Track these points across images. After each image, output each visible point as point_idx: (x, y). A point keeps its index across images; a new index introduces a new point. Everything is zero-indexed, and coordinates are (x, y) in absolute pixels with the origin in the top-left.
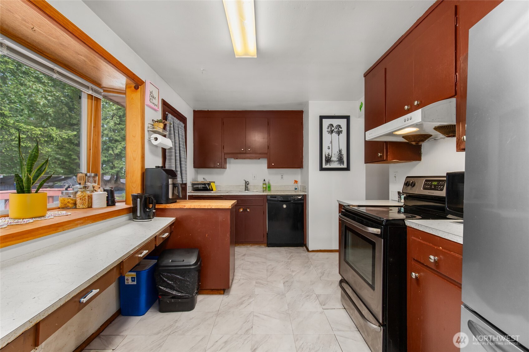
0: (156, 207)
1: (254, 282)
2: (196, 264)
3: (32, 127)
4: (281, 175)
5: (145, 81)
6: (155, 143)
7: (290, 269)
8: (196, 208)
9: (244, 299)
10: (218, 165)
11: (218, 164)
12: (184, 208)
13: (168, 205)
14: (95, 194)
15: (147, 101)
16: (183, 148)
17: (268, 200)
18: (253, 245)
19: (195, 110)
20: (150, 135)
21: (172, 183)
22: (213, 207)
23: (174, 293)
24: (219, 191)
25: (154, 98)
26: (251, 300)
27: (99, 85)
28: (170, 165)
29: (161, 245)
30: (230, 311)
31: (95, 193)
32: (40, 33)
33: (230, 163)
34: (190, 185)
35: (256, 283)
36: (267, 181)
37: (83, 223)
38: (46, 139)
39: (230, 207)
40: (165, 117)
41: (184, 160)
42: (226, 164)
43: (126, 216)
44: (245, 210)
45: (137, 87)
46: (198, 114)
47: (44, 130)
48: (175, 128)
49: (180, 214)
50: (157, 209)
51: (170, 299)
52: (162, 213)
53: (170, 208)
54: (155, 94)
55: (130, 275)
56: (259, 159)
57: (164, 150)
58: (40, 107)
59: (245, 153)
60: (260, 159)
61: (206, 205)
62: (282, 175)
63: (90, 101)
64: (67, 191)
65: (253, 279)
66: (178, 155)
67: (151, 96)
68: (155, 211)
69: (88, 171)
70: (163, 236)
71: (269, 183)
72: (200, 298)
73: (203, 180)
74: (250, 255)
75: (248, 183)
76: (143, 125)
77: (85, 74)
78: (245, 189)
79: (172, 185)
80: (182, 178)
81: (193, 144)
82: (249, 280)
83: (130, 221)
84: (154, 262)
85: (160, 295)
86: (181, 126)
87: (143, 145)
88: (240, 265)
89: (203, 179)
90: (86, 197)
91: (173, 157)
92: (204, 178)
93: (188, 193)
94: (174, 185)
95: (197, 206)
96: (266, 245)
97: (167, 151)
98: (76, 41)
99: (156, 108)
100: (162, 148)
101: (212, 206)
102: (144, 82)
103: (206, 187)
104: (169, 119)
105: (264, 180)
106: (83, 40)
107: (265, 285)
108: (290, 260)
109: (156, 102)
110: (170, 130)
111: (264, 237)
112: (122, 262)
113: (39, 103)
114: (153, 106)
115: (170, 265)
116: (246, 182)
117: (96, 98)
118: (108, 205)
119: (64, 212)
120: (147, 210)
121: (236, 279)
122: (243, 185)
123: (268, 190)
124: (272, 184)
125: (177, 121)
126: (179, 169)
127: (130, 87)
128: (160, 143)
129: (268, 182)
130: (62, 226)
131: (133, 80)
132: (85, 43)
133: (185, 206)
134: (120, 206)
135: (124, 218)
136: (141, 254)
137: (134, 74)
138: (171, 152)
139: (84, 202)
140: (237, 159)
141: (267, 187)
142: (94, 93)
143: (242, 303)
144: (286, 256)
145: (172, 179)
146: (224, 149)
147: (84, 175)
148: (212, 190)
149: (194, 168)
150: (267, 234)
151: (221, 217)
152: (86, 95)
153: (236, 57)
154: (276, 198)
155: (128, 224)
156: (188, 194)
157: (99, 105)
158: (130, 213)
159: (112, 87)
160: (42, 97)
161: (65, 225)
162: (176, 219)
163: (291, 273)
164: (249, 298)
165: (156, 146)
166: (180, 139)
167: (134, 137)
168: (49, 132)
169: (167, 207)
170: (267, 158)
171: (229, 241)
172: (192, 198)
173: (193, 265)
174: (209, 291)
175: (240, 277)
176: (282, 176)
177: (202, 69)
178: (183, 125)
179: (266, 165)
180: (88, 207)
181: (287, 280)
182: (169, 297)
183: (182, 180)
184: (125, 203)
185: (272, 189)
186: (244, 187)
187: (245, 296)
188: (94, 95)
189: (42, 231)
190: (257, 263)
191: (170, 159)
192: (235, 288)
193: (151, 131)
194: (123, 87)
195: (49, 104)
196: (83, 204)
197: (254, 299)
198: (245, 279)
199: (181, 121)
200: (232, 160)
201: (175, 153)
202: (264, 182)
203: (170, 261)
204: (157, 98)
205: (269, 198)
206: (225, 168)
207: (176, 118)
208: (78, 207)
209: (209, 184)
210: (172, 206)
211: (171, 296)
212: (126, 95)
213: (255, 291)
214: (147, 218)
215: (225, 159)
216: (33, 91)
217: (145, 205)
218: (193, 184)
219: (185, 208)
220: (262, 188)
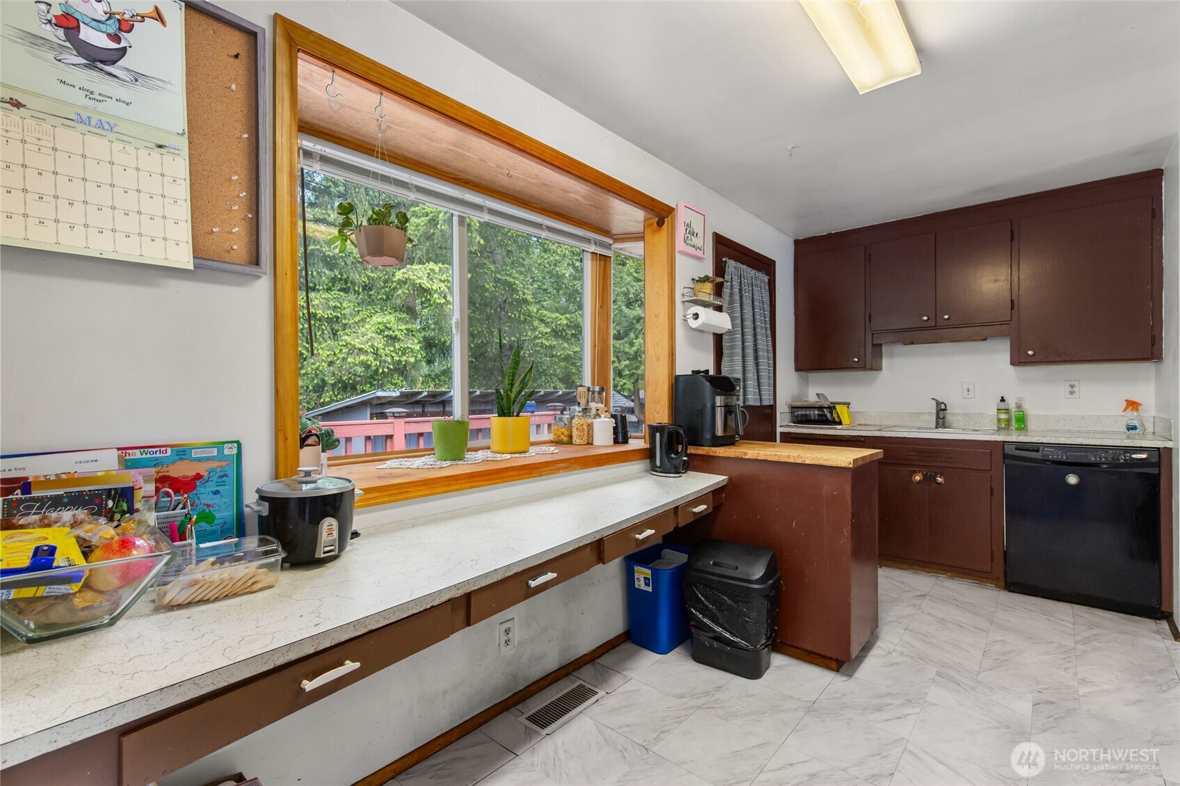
0: (689, 452)
1: (931, 671)
2: (762, 580)
3: (557, 315)
4: (1069, 383)
5: (675, 207)
6: (694, 324)
7: (1075, 674)
8: (770, 459)
9: (888, 700)
10: (855, 362)
11: (856, 360)
12: (744, 457)
13: (714, 449)
14: (598, 423)
15: (680, 245)
16: (762, 330)
17: (1005, 456)
18: (956, 577)
19: (798, 240)
20: (685, 309)
21: (723, 405)
22: (808, 462)
23: (719, 629)
24: (859, 425)
25: (695, 235)
26: (907, 711)
27: (607, 233)
28: (732, 366)
29: (689, 526)
30: (843, 714)
31: (598, 420)
32: (518, 177)
33: (891, 355)
34: (787, 410)
35: (939, 674)
36: (1011, 403)
37: (567, 468)
38: (573, 332)
39: (850, 463)
40: (720, 269)
41: (766, 354)
42: (882, 357)
43: (640, 464)
44: (929, 479)
45: (661, 222)
46: (806, 249)
47: (571, 317)
48: (743, 288)
49: (737, 470)
50: (690, 456)
51: (711, 640)
52: (704, 464)
53: (718, 455)
54: (697, 228)
55: (643, 573)
56: (985, 339)
57: (718, 338)
58: (566, 282)
59: (935, 327)
60: (988, 339)
61: (791, 454)
62: (1072, 383)
63: (595, 262)
64: (561, 416)
65: (931, 660)
66: (749, 344)
67: (688, 232)
68: (686, 459)
69: (593, 384)
70: (694, 510)
71: (1019, 406)
72: (778, 660)
73: (818, 400)
74: (942, 600)
75: (943, 407)
76: (672, 292)
77: (584, 221)
78: (937, 423)
79: (723, 408)
80: (760, 394)
81: (794, 317)
82: (919, 660)
83: (644, 474)
84: (682, 558)
85: (692, 625)
86: (758, 282)
87: (672, 331)
88: (902, 617)
89: (816, 396)
90: (585, 427)
91: (739, 350)
92: (818, 395)
93: (780, 426)
94: (729, 410)
95: (770, 455)
96: (1003, 584)
97: (725, 338)
98: (559, 173)
99: (699, 253)
100: (714, 334)
101: (806, 458)
102: (674, 209)
103: (825, 415)
104: (729, 272)
105: (1003, 400)
106: (566, 168)
107: (964, 689)
108: (1080, 647)
109: (697, 242)
110: (731, 295)
111: (992, 561)
112: (602, 539)
113: (564, 274)
114: (692, 250)
115: (709, 570)
116: (938, 403)
117: (603, 257)
118: (616, 441)
119: (552, 449)
120: (673, 456)
121: (880, 647)
122: (930, 413)
123: (1017, 429)
124: (1031, 410)
125: (750, 272)
126: (751, 375)
127: (651, 225)
128: (703, 324)
129: (1016, 404)
130: (538, 468)
131: (652, 210)
132: (570, 173)
133: (745, 454)
134: (636, 444)
135: (638, 466)
136: (640, 534)
137: (653, 200)
138: (733, 340)
139: (582, 434)
140: (912, 343)
141: (1014, 417)
142: (598, 249)
143: (880, 709)
144: (1072, 632)
145: (723, 397)
146: (870, 321)
147: (586, 390)
148: (840, 423)
149: (796, 370)
150: (1005, 553)
151: (828, 487)
152: (589, 255)
153: (860, 94)
154: (1038, 451)
155: (642, 477)
156: (779, 430)
157: (608, 266)
158: (646, 459)
159: (626, 231)
160: (568, 265)
161: (542, 468)
162: (730, 479)
163: (1075, 684)
164: (903, 704)
165: (700, 331)
166: (757, 310)
167: (657, 317)
168: (576, 320)
169: (711, 454)
170: (1009, 335)
171: (849, 547)
172: (789, 438)
173: (757, 582)
174: (801, 651)
175: (893, 647)
176: (1072, 386)
177: (790, 147)
178: (766, 279)
179: (1006, 357)
180: (588, 444)
181: (1051, 699)
182: (709, 635)
183: (760, 398)
184: (643, 440)
185: (1032, 425)
186: (934, 417)
187: (893, 694)
188: (598, 252)
189: (511, 473)
190: (957, 624)
191: (732, 355)
192: (870, 667)
193: (687, 301)
194: (640, 228)
195: (577, 275)
196: (580, 437)
197: (917, 710)
198: (908, 655)
199: (759, 270)
200: (899, 348)
201: (743, 341)
202: (1003, 406)
203: (711, 563)
204: (701, 234)
205: (1010, 450)
206: (877, 370)
207: (747, 266)
208: (574, 442)
209: (832, 408)
210: (721, 452)
211: (711, 635)
212: (644, 241)
213: (926, 693)
214: (673, 471)
215: (877, 347)
216: (557, 258)
217: (670, 447)
218: (793, 408)
219: (747, 457)
220: (996, 421)
